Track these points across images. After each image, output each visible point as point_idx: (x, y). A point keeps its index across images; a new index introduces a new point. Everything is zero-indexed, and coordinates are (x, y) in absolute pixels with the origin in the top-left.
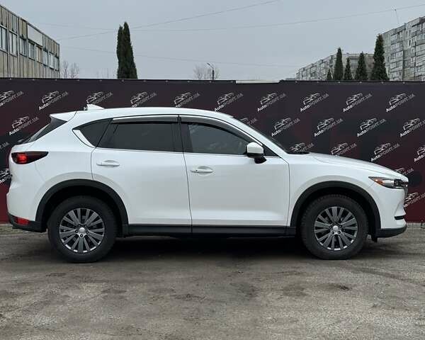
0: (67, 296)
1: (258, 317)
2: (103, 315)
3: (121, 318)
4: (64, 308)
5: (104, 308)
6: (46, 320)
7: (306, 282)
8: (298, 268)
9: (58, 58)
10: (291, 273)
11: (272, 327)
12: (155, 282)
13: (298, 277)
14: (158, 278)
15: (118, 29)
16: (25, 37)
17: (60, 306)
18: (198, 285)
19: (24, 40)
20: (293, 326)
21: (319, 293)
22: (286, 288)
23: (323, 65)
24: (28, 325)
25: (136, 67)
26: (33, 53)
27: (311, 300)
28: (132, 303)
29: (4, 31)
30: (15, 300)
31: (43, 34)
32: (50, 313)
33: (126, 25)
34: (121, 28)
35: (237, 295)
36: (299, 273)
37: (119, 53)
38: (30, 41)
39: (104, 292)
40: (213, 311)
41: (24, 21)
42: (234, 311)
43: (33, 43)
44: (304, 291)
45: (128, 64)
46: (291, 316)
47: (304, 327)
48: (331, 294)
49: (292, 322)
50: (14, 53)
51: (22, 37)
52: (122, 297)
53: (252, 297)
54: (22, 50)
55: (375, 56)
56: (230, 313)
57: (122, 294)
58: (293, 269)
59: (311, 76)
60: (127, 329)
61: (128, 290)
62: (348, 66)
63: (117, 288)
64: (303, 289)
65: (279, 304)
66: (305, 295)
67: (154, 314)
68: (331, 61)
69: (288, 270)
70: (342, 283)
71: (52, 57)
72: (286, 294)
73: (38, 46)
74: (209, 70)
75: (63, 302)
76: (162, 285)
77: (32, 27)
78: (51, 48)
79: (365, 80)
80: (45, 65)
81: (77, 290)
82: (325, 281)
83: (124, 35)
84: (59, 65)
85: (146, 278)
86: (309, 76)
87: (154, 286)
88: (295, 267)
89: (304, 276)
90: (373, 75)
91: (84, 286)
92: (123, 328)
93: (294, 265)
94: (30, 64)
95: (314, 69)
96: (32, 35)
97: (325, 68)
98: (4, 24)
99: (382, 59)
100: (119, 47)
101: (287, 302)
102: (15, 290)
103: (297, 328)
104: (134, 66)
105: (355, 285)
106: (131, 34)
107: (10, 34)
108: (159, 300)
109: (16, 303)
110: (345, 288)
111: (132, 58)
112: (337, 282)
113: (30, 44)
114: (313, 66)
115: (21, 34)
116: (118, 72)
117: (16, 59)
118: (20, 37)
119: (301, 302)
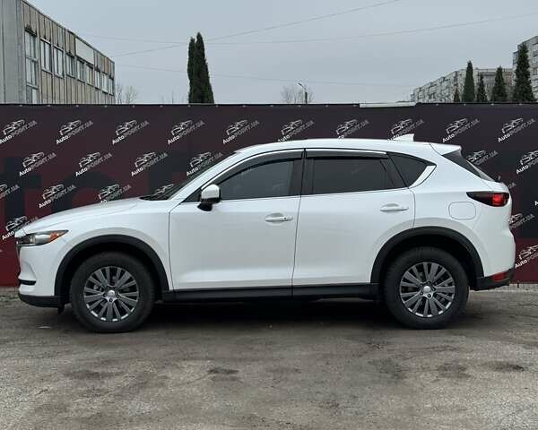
0: (166, 377)
1: (414, 405)
2: (215, 401)
3: (239, 404)
4: (165, 393)
5: (215, 391)
6: (147, 408)
7: (466, 360)
8: (452, 342)
9: (113, 79)
10: (445, 348)
11: (435, 417)
12: (272, 359)
13: (453, 354)
14: (276, 355)
15: (189, 41)
16: (73, 54)
17: (160, 390)
18: (327, 363)
19: (72, 57)
20: (461, 416)
21: (487, 374)
22: (441, 367)
23: (445, 84)
24: (123, 413)
25: (213, 90)
26: (83, 73)
27: (478, 383)
28: (249, 386)
29: (47, 46)
30: (103, 382)
31: (94, 49)
32: (148, 398)
33: (199, 37)
34: (192, 40)
35: (380, 376)
36: (455, 349)
37: (190, 71)
38: (79, 58)
39: (211, 371)
40: (355, 397)
41: (72, 33)
42: (382, 396)
43: (82, 61)
44: (466, 372)
45: (203, 86)
46: (456, 403)
47: (477, 417)
48: (502, 374)
49: (459, 411)
50: (60, 73)
51: (69, 54)
52: (234, 379)
53: (399, 378)
54: (69, 71)
55: (517, 71)
56: (378, 399)
57: (233, 375)
58: (447, 344)
59: (430, 98)
60: (249, 418)
61: (240, 370)
62: (481, 85)
63: (227, 367)
64: (464, 369)
65: (437, 388)
66: (468, 376)
67: (280, 401)
68: (456, 79)
69: (439, 344)
70: (514, 361)
71: (105, 78)
72: (444, 376)
73: (89, 64)
74: (301, 92)
75: (162, 385)
76: (282, 364)
77: (81, 40)
78: (103, 67)
79: (504, 102)
80: (97, 88)
81: (177, 370)
82: (490, 358)
83: (197, 50)
84: (113, 88)
85: (258, 355)
86: (427, 98)
87: (271, 365)
88: (447, 341)
89: (462, 352)
90: (515, 95)
91: (184, 364)
92: (244, 417)
93: (446, 338)
94: (79, 87)
95: (433, 89)
96: (82, 52)
97: (447, 87)
98: (48, 37)
99: (527, 75)
100: (190, 64)
101: (445, 385)
102: (99, 370)
103: (467, 419)
104: (210, 88)
105: (531, 365)
106: (205, 47)
107: (55, 50)
108: (282, 383)
109: (104, 386)
110: (518, 368)
111: (208, 78)
112: (506, 360)
113: (78, 62)
114: (432, 85)
115: (68, 51)
116: (190, 96)
117: (62, 81)
118: (67, 54)
119: (465, 385)
